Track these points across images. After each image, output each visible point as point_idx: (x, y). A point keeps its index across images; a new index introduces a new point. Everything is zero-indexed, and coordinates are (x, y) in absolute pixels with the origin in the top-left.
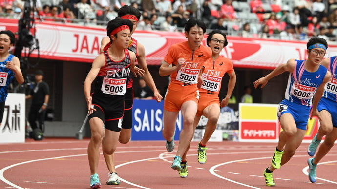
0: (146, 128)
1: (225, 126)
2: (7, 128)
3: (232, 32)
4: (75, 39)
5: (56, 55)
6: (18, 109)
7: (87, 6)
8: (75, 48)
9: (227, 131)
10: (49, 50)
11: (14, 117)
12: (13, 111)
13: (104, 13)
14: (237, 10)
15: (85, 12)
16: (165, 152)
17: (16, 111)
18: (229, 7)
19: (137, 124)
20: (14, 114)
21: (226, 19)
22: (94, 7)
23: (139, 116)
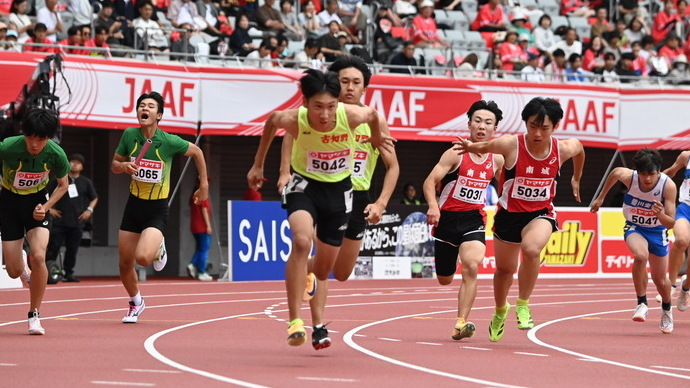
1: (416, 250)
3: (434, 67)
5: (90, 118)
7: (152, 23)
8: (127, 105)
9: (420, 259)
10: (77, 111)
13: (182, 35)
14: (443, 27)
15: (146, 34)
16: (282, 301)
18: (428, 21)
21: (420, 44)
22: (164, 25)
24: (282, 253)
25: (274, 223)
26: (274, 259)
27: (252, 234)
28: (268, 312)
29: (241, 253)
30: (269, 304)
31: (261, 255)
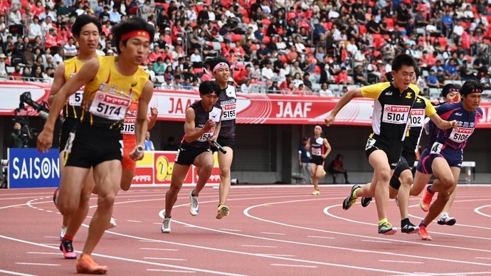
24: (35, 174)
25: (31, 159)
26: (31, 177)
27: (20, 165)
28: (28, 204)
29: (14, 175)
30: (29, 200)
31: (24, 175)
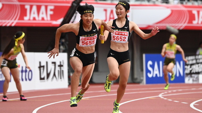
0: (156, 75)
2: (55, 78)
4: (104, 12)
6: (62, 64)
11: (59, 70)
12: (59, 66)
17: (61, 66)
19: (150, 72)
20: (59, 67)
23: (151, 66)
